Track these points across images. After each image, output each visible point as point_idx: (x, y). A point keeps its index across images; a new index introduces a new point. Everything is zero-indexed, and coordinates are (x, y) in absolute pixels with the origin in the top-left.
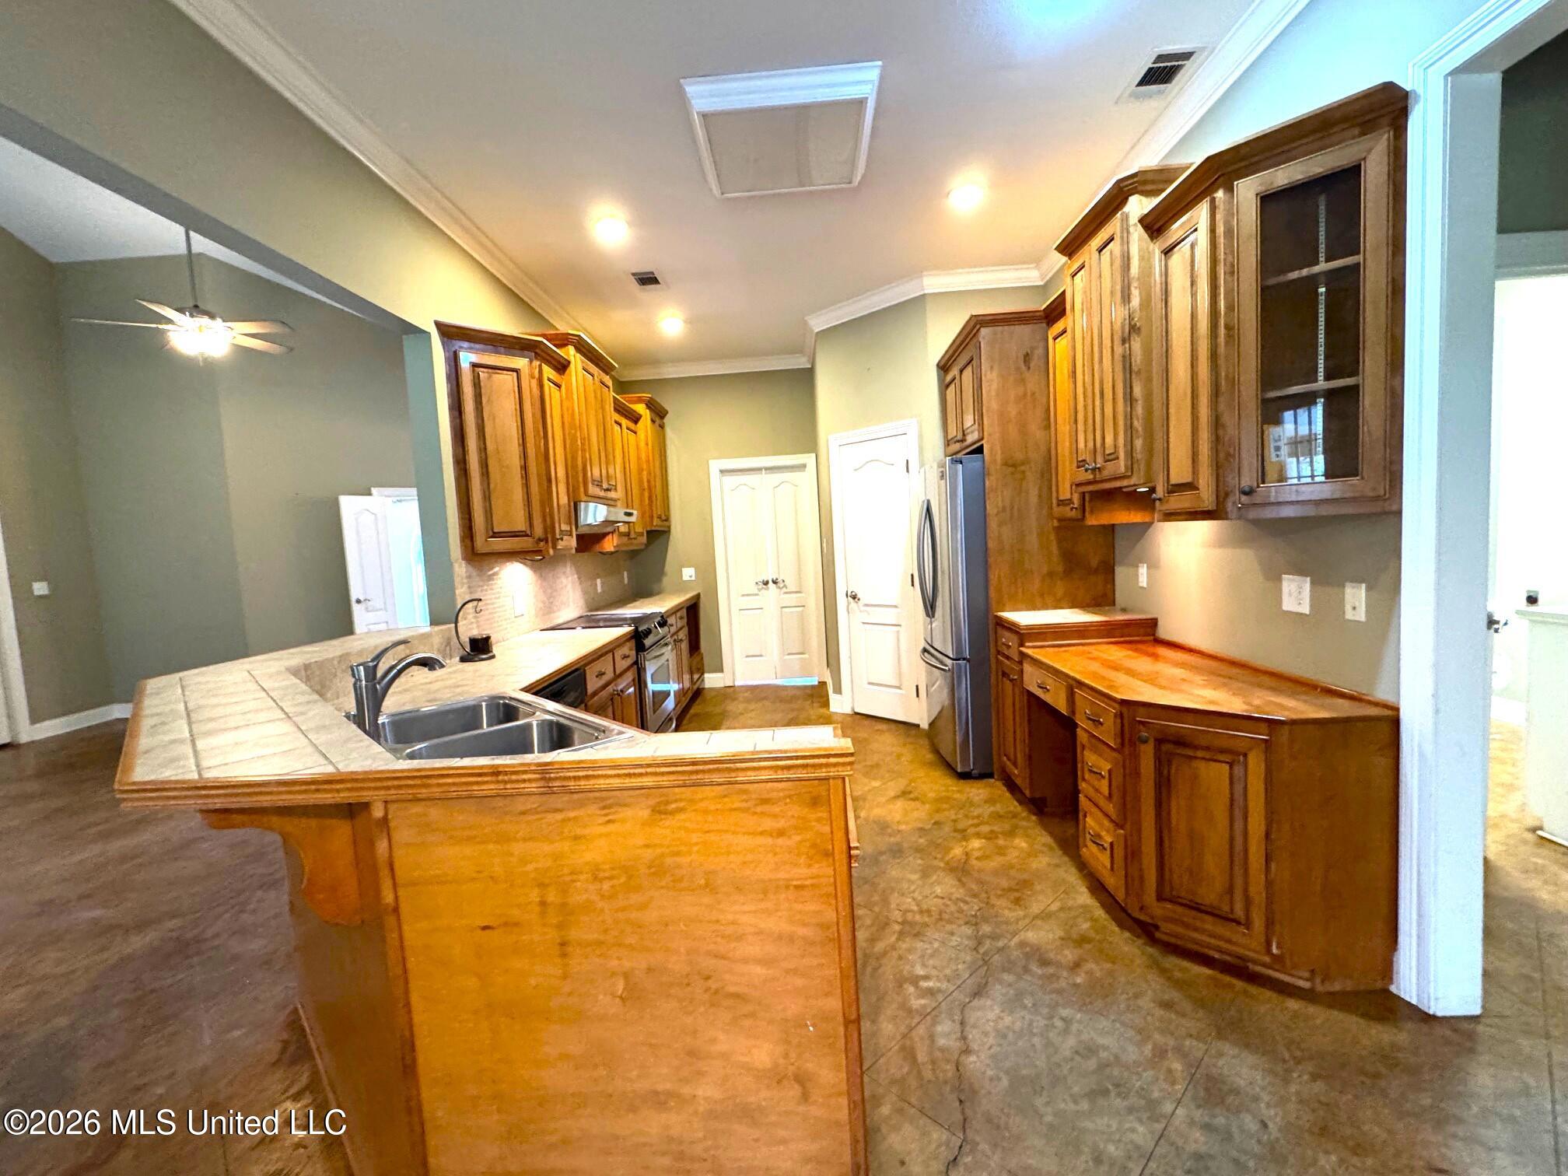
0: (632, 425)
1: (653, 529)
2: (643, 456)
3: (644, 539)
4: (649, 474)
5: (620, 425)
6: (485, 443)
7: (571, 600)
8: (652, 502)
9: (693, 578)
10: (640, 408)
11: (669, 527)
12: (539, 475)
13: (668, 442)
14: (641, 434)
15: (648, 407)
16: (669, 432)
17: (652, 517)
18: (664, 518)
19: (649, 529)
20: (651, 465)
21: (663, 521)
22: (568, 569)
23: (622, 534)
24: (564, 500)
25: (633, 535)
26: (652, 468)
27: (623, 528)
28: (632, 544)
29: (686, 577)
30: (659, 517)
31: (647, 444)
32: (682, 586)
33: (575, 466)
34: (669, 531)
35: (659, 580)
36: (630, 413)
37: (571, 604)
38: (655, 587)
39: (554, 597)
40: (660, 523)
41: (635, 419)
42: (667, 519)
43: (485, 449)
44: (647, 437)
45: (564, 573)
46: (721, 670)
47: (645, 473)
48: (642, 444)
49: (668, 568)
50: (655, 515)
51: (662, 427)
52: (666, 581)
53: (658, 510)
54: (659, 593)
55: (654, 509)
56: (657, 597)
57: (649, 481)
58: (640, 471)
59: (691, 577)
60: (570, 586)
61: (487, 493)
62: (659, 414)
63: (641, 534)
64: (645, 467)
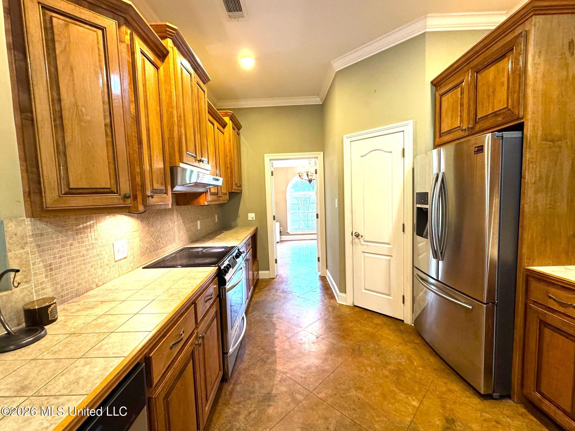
0: (221, 129)
1: (233, 191)
2: (228, 147)
3: (227, 197)
4: (231, 158)
5: (213, 124)
6: (59, 94)
7: (177, 238)
8: (232, 175)
9: (254, 219)
10: (227, 119)
11: (241, 191)
12: (126, 136)
13: (242, 142)
14: (227, 135)
15: (231, 119)
16: (242, 138)
17: (232, 184)
18: (239, 185)
19: (230, 191)
20: (232, 153)
21: (238, 187)
22: (175, 217)
23: (212, 194)
24: (158, 164)
25: (220, 194)
26: (232, 155)
27: (213, 190)
28: (219, 200)
29: (250, 219)
30: (236, 185)
31: (230, 141)
32: (248, 224)
33: (171, 137)
34: (241, 193)
35: (235, 220)
36: (220, 120)
37: (177, 240)
38: (233, 223)
39: (162, 238)
40: (237, 188)
41: (224, 125)
42: (240, 186)
43: (59, 100)
44: (230, 136)
45: (171, 219)
46: (268, 269)
47: (228, 158)
48: (227, 141)
49: (240, 213)
50: (234, 183)
51: (238, 134)
52: (239, 221)
53: (236, 180)
54: (234, 227)
55: (234, 180)
56: (234, 229)
57: (230, 163)
58: (226, 156)
59: (253, 218)
60: (176, 229)
61: (61, 147)
62: (237, 127)
63: (225, 194)
64: (228, 155)
